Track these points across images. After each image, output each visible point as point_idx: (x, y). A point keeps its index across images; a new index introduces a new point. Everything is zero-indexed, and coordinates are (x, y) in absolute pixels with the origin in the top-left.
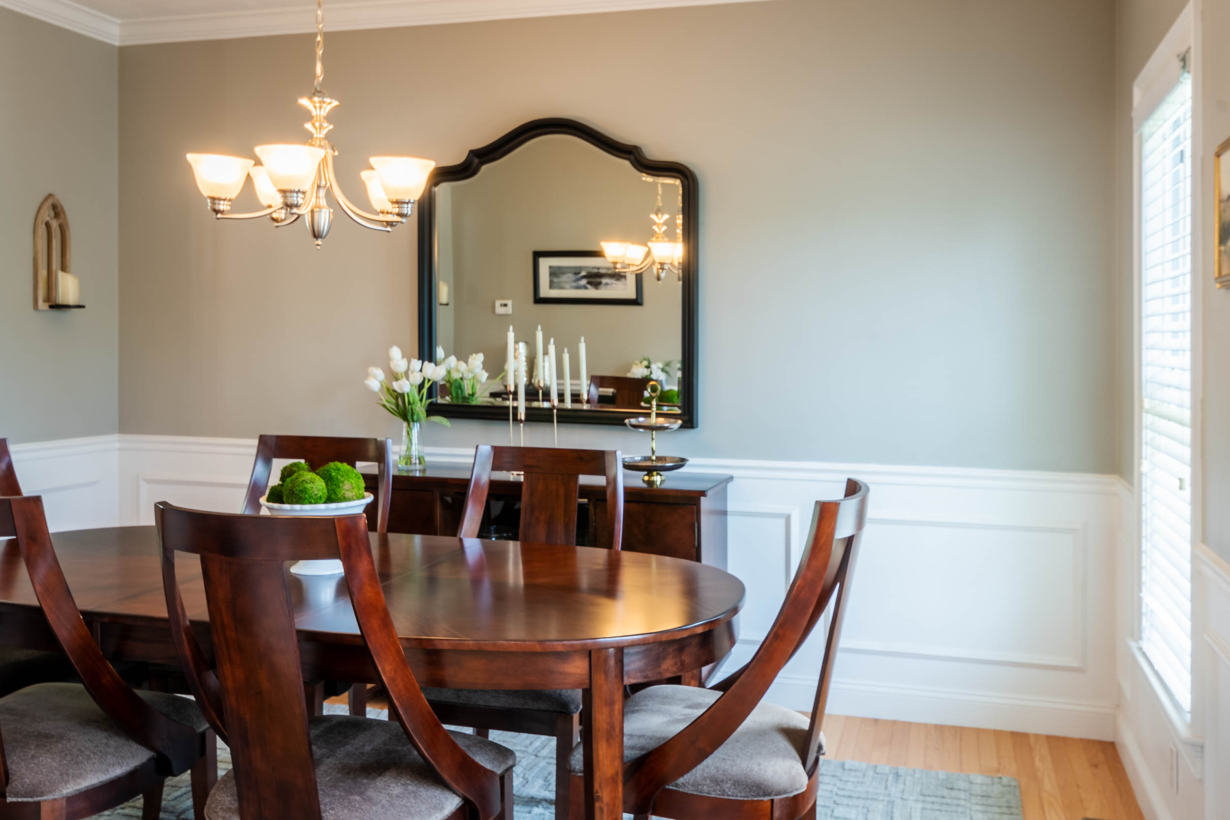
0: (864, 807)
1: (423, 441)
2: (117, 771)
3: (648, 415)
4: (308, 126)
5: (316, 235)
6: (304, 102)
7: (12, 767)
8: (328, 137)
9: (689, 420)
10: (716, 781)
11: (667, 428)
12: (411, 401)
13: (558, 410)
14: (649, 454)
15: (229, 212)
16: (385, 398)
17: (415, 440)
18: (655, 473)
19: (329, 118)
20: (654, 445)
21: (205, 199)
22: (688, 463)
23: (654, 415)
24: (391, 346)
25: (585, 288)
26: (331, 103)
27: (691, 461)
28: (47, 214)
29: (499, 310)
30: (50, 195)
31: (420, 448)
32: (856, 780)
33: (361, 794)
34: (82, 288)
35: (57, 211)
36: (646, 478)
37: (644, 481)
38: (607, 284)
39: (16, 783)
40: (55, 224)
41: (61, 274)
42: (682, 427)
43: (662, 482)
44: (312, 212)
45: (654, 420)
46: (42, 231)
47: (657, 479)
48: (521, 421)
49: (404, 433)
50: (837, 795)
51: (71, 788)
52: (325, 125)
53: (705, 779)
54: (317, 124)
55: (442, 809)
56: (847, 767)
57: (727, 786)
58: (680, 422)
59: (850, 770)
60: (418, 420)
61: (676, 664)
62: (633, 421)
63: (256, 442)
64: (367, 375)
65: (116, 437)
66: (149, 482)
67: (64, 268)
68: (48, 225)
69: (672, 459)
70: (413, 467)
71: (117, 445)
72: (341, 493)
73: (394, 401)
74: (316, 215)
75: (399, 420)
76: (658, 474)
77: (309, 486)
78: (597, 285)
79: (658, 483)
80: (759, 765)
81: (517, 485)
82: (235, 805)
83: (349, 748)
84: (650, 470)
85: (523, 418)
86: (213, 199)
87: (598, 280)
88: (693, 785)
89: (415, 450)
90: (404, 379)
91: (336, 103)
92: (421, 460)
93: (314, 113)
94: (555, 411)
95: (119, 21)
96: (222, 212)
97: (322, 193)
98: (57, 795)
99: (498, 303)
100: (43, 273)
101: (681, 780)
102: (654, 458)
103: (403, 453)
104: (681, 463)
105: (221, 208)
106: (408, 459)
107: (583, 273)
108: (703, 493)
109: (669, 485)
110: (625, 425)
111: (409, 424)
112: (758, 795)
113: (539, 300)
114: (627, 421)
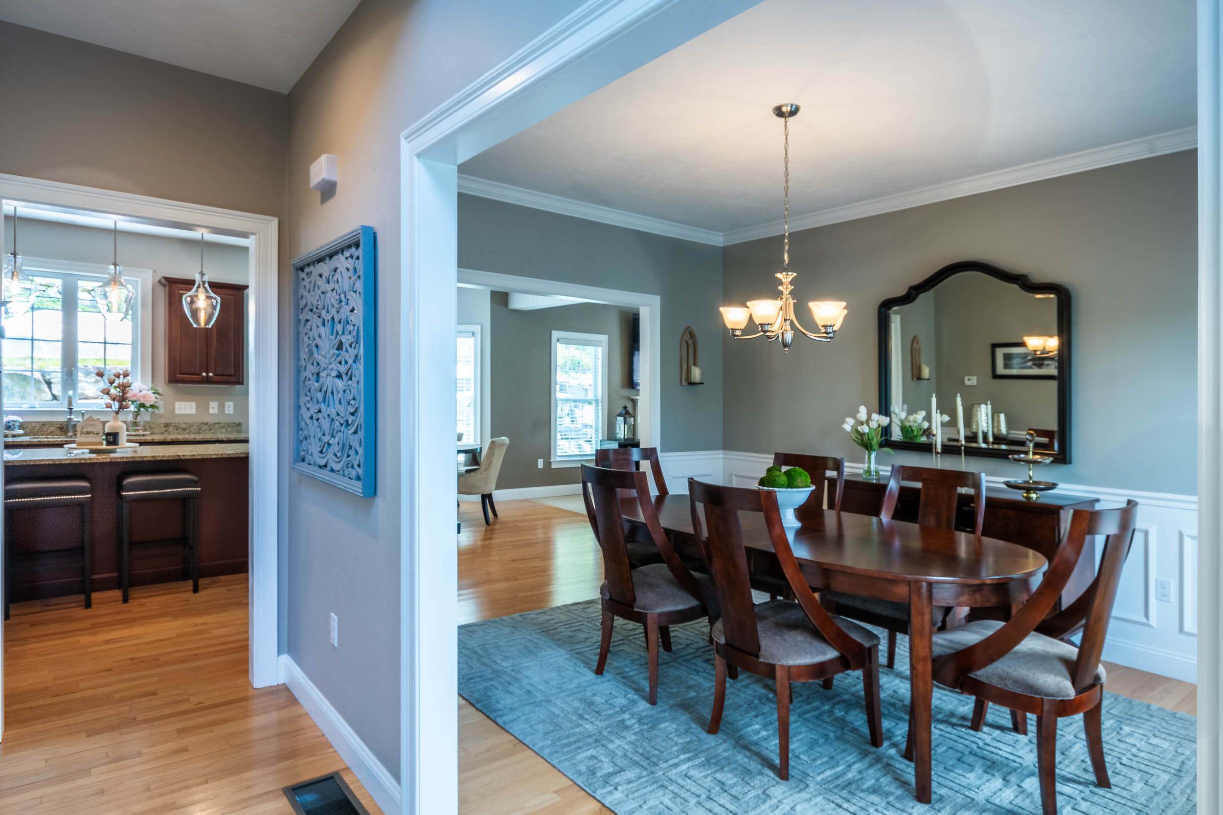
0: (1178, 743)
1: (878, 462)
2: (681, 607)
3: (1026, 453)
4: (780, 288)
5: (785, 345)
6: (779, 275)
7: (637, 596)
8: (791, 293)
9: (1063, 458)
10: (1001, 678)
11: (1040, 462)
12: (870, 438)
13: (966, 447)
14: (1027, 479)
15: (741, 336)
16: (854, 436)
17: (873, 461)
18: (1032, 492)
19: (791, 283)
20: (1031, 473)
21: (757, 326)
22: (1058, 487)
23: (1031, 453)
24: (860, 406)
25: (1031, 368)
26: (792, 275)
27: (1061, 485)
28: (687, 337)
29: (967, 383)
30: (689, 327)
31: (877, 466)
32: (1181, 726)
33: (781, 636)
34: (703, 374)
35: (692, 335)
36: (1025, 495)
37: (1023, 497)
38: (1048, 365)
39: (637, 603)
40: (690, 342)
41: (693, 367)
42: (1052, 462)
43: (1037, 498)
44: (783, 333)
45: (1031, 456)
46: (684, 345)
47: (1034, 496)
48: (937, 453)
49: (867, 457)
50: (1158, 731)
51: (659, 610)
52: (789, 286)
53: (994, 675)
54: (785, 287)
55: (825, 654)
56: (1178, 715)
57: (1009, 682)
58: (1051, 459)
59: (1180, 719)
60: (874, 450)
61: (971, 600)
62: (1016, 456)
63: (773, 456)
64: (844, 422)
65: (721, 452)
66: (737, 476)
67: (695, 365)
68: (687, 342)
69: (1046, 483)
70: (871, 477)
71: (722, 456)
72: (796, 484)
73: (860, 438)
74: (785, 335)
75: (864, 449)
76: (1034, 493)
77: (777, 478)
78: (1040, 366)
79: (1034, 499)
80: (1035, 674)
81: (917, 491)
82: (723, 630)
83: (785, 615)
84: (1028, 490)
85: (939, 450)
86: (761, 325)
87: (1041, 362)
88: (986, 677)
89: (873, 467)
90: (865, 425)
91: (795, 274)
92: (877, 472)
93: (784, 280)
94: (963, 448)
95: (722, 234)
96: (737, 336)
97: (788, 323)
98: (654, 612)
99: (966, 378)
100: (685, 367)
101: (979, 673)
102: (1031, 482)
103: (866, 469)
104: (1053, 486)
105: (737, 334)
106: (869, 472)
107: (1030, 358)
108: (1061, 507)
109: (1041, 501)
110: (1009, 459)
111: (869, 452)
112: (1031, 693)
113: (996, 377)
114: (1010, 456)
